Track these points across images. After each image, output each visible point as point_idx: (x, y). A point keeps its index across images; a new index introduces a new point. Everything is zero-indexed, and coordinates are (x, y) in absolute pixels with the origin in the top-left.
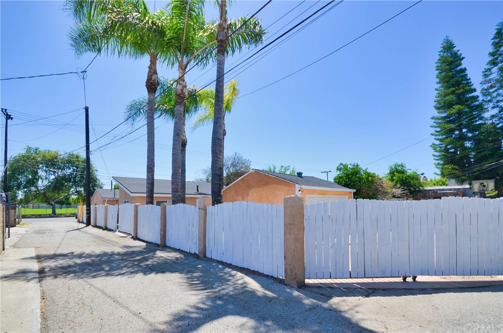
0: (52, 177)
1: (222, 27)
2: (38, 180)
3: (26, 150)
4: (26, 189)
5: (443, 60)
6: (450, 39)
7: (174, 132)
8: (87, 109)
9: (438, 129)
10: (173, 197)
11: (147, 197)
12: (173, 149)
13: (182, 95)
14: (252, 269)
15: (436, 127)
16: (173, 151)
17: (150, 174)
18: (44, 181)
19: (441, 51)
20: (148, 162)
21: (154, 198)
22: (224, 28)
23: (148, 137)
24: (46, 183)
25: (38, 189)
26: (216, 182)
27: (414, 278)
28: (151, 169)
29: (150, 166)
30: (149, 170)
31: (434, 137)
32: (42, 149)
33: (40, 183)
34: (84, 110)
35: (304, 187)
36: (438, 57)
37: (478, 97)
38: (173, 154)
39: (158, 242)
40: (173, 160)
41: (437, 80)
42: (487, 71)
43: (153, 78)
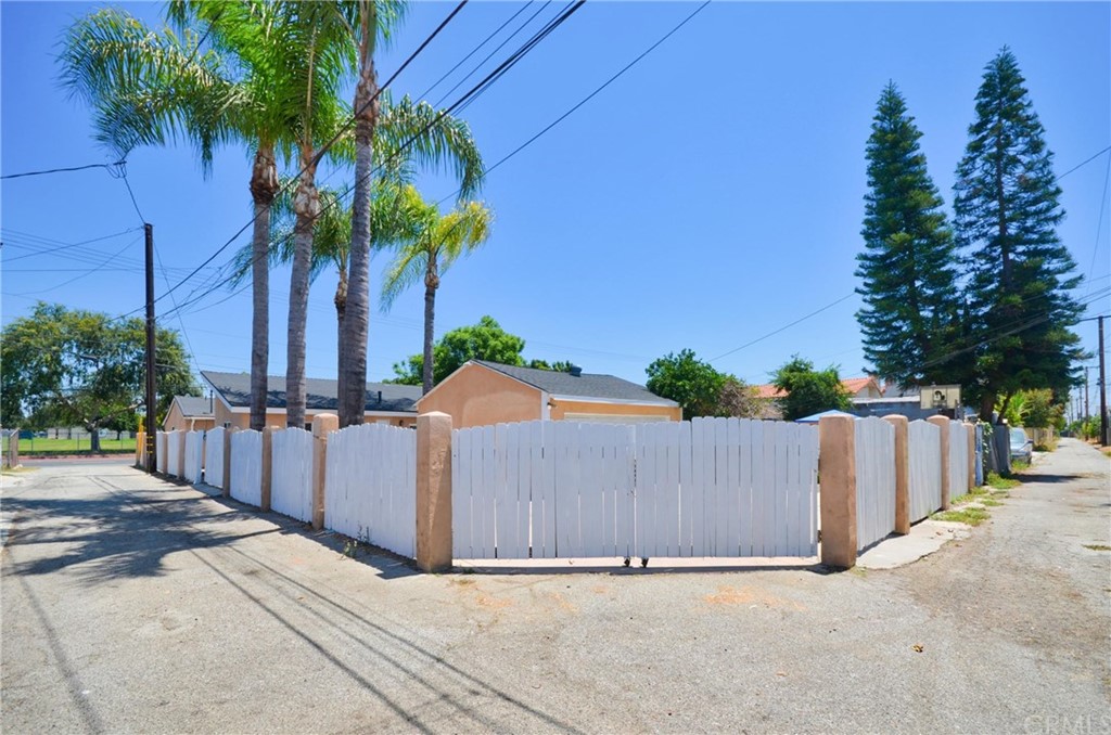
0: (92, 370)
1: (364, 92)
2: (60, 375)
3: (35, 310)
4: (34, 396)
5: (879, 136)
6: (897, 91)
7: (292, 286)
8: (148, 230)
9: (870, 281)
10: (288, 414)
11: (251, 414)
12: (290, 320)
13: (307, 215)
14: (382, 547)
15: (864, 276)
16: (289, 325)
17: (259, 368)
18: (75, 379)
19: (877, 118)
20: (254, 343)
21: (267, 417)
22: (368, 93)
23: (255, 293)
24: (78, 382)
25: (60, 395)
26: (352, 387)
27: (645, 562)
28: (260, 357)
29: (259, 352)
30: (257, 361)
31: (861, 296)
32: (70, 309)
33: (65, 381)
34: (144, 232)
35: (558, 398)
36: (872, 131)
37: (944, 216)
38: (290, 330)
39: (259, 503)
40: (289, 342)
41: (867, 178)
42: (966, 164)
43: (265, 175)
